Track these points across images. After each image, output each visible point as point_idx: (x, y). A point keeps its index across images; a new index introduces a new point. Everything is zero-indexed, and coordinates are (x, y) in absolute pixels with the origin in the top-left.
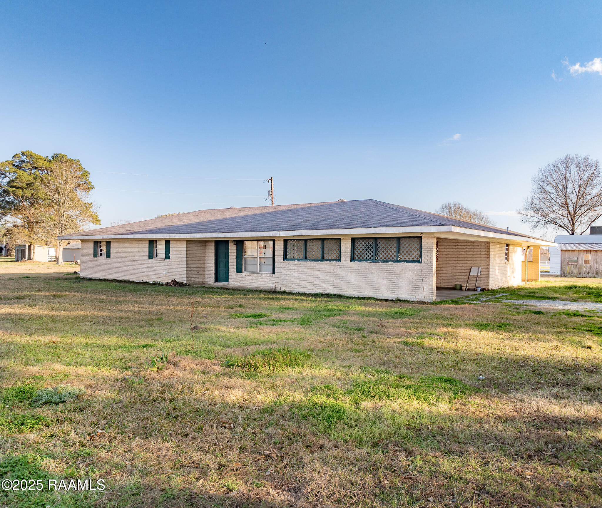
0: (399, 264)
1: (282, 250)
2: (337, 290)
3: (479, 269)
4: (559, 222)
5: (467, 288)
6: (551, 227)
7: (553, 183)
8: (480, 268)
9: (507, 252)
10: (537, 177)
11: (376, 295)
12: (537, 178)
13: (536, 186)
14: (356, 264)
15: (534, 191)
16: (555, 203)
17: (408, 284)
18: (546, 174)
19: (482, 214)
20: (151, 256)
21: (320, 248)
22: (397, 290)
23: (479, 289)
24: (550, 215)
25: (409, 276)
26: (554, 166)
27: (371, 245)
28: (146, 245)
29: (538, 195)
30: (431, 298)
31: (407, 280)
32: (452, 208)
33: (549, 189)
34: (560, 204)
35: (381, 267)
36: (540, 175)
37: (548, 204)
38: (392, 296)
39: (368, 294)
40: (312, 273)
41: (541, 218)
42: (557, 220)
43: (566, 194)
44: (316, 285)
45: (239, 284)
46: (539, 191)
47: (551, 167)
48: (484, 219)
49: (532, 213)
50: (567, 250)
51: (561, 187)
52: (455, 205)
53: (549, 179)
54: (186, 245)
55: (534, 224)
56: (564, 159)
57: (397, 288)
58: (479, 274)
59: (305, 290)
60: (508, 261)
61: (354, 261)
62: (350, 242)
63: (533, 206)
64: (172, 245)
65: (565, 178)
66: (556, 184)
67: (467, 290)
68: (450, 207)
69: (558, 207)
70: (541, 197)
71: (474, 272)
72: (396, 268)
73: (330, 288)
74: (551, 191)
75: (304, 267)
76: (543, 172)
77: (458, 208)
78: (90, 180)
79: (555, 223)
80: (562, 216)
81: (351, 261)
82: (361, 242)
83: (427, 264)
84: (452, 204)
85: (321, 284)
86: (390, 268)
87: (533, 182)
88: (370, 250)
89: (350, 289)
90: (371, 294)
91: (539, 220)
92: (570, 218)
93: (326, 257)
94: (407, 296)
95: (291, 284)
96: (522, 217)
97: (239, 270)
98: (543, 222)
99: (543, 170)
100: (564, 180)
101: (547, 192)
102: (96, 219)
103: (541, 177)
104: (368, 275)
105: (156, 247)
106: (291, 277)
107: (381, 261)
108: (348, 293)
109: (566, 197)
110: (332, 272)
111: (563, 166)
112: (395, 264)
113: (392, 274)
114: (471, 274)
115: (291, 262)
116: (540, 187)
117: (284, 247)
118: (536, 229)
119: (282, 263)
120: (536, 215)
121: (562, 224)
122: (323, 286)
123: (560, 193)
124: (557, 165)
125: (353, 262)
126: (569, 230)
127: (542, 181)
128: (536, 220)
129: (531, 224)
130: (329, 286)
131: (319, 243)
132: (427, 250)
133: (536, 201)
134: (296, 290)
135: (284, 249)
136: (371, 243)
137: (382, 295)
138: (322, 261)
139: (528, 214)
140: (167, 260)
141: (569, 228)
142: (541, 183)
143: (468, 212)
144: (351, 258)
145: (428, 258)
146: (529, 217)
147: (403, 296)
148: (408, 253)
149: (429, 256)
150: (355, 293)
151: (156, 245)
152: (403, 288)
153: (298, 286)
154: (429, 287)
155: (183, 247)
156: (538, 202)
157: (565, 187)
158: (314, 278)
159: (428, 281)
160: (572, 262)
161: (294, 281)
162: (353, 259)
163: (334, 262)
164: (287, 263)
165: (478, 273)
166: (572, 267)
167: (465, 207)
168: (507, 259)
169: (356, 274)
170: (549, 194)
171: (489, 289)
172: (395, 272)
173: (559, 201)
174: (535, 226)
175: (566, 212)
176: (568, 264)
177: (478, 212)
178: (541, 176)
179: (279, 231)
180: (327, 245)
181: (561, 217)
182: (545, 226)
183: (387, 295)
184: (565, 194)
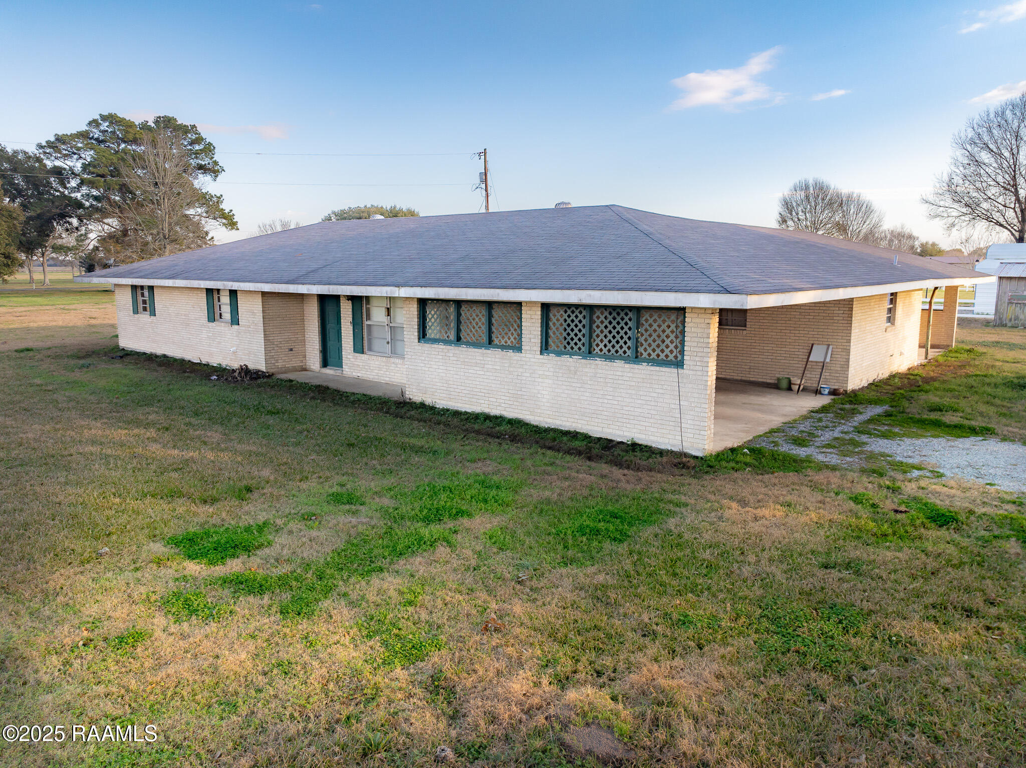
0: (636, 366)
1: (416, 320)
2: (516, 411)
3: (828, 349)
4: (997, 216)
5: (802, 387)
6: (982, 225)
7: (992, 146)
8: (831, 347)
9: (891, 306)
10: (963, 135)
11: (589, 428)
12: (963, 137)
13: (960, 154)
14: (551, 359)
15: (956, 163)
16: (992, 183)
17: (654, 412)
18: (980, 130)
19: (862, 198)
20: (212, 318)
21: (484, 320)
22: (631, 421)
23: (827, 391)
24: (981, 205)
25: (655, 395)
26: (996, 114)
27: (580, 322)
28: (203, 298)
29: (962, 169)
30: (701, 446)
31: (653, 403)
32: (811, 189)
33: (985, 157)
34: (1002, 184)
35: (600, 371)
36: (968, 131)
37: (978, 185)
38: (621, 433)
39: (574, 425)
40: (470, 371)
41: (964, 210)
42: (993, 213)
43: (1015, 167)
44: (477, 397)
45: (359, 375)
46: (966, 161)
47: (992, 116)
48: (865, 206)
49: (949, 202)
50: (1011, 278)
51: (1007, 154)
52: (816, 184)
53: (986, 138)
54: (260, 300)
55: (951, 220)
56: (1018, 100)
57: (632, 418)
58: (828, 360)
59: (459, 405)
60: (893, 324)
61: (548, 354)
62: (539, 313)
63: (951, 189)
64: (241, 300)
65: (1017, 136)
66: (998, 148)
67: (804, 390)
68: (807, 188)
69: (998, 190)
70: (968, 172)
71: (817, 355)
72: (631, 375)
73: (503, 405)
74: (986, 161)
75: (455, 359)
76: (975, 126)
77: (821, 188)
78: (216, 158)
79: (988, 219)
80: (1005, 206)
81: (541, 353)
82: (562, 312)
83: (695, 372)
84: (811, 182)
85: (487, 395)
86: (618, 373)
87: (954, 145)
88: (580, 331)
89: (539, 411)
90: (580, 426)
91: (961, 214)
92: (1018, 210)
93: (496, 341)
94: (652, 438)
95: (433, 390)
96: (930, 209)
97: (359, 348)
98: (967, 218)
99: (975, 122)
100: (1014, 142)
101: (978, 163)
102: (231, 222)
103: (970, 136)
104: (574, 385)
105: (219, 301)
106: (433, 376)
107: (600, 356)
108: (537, 418)
109: (1014, 171)
110: (507, 372)
111: (1015, 114)
112: (627, 366)
113: (622, 386)
114: (810, 359)
115: (433, 346)
116: (968, 153)
117: (419, 315)
118: (954, 230)
119: (416, 347)
120: (956, 206)
121: (1001, 220)
122: (491, 399)
123: (1005, 165)
124: (1003, 113)
125: (545, 357)
126: (1014, 232)
127: (973, 142)
128: (955, 213)
129: (944, 221)
130: (502, 401)
131: (484, 311)
132: (697, 340)
133: (958, 180)
134: (442, 402)
135: (419, 318)
136: (580, 317)
137: (600, 429)
138: (487, 348)
139: (942, 203)
140: (236, 327)
141: (1015, 228)
142: (969, 148)
143: (839, 195)
144: (541, 347)
145: (697, 359)
146: (941, 209)
147: (643, 436)
148: (656, 343)
149: (699, 354)
150: (549, 420)
151: (219, 297)
152: (643, 419)
153: (445, 395)
154: (698, 423)
155: (258, 303)
156: (961, 182)
157: (1015, 151)
158: (474, 382)
159: (697, 409)
160: (1019, 300)
161: (438, 384)
162: (545, 347)
163: (510, 353)
164: (426, 347)
165: (825, 358)
166: (1018, 309)
167: (832, 187)
168: (891, 319)
169: (550, 382)
170: (983, 166)
171: (846, 391)
172: (628, 383)
173: (1000, 179)
174: (953, 225)
175: (1013, 198)
176: (1010, 303)
177: (855, 195)
178: (971, 134)
179: (398, 286)
180: (497, 313)
181: (1001, 208)
182: (972, 223)
183: (611, 431)
184: (1013, 166)
